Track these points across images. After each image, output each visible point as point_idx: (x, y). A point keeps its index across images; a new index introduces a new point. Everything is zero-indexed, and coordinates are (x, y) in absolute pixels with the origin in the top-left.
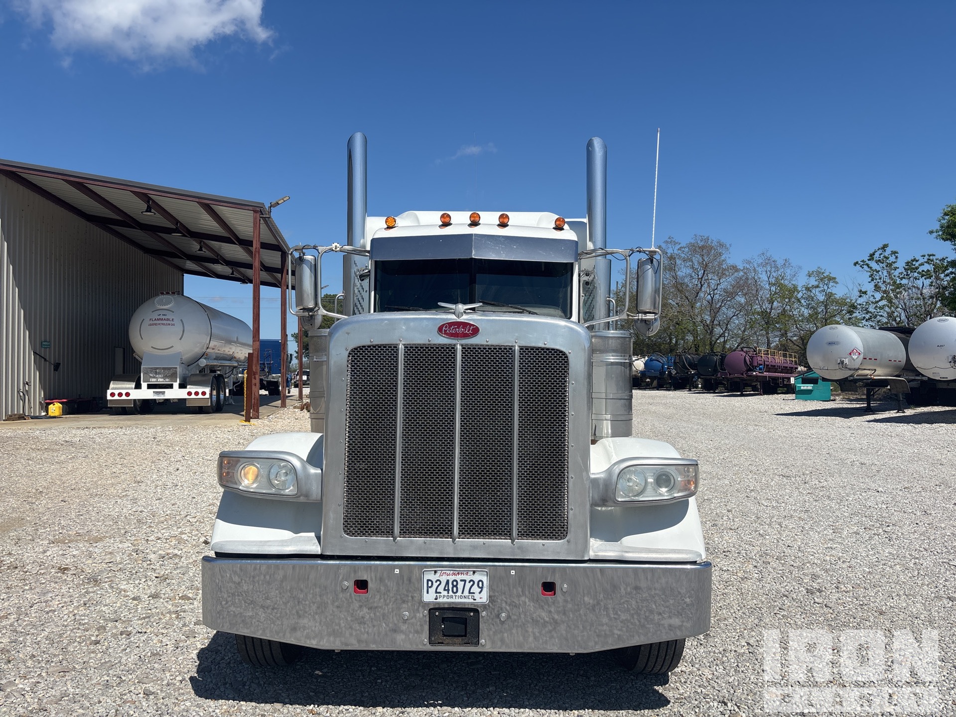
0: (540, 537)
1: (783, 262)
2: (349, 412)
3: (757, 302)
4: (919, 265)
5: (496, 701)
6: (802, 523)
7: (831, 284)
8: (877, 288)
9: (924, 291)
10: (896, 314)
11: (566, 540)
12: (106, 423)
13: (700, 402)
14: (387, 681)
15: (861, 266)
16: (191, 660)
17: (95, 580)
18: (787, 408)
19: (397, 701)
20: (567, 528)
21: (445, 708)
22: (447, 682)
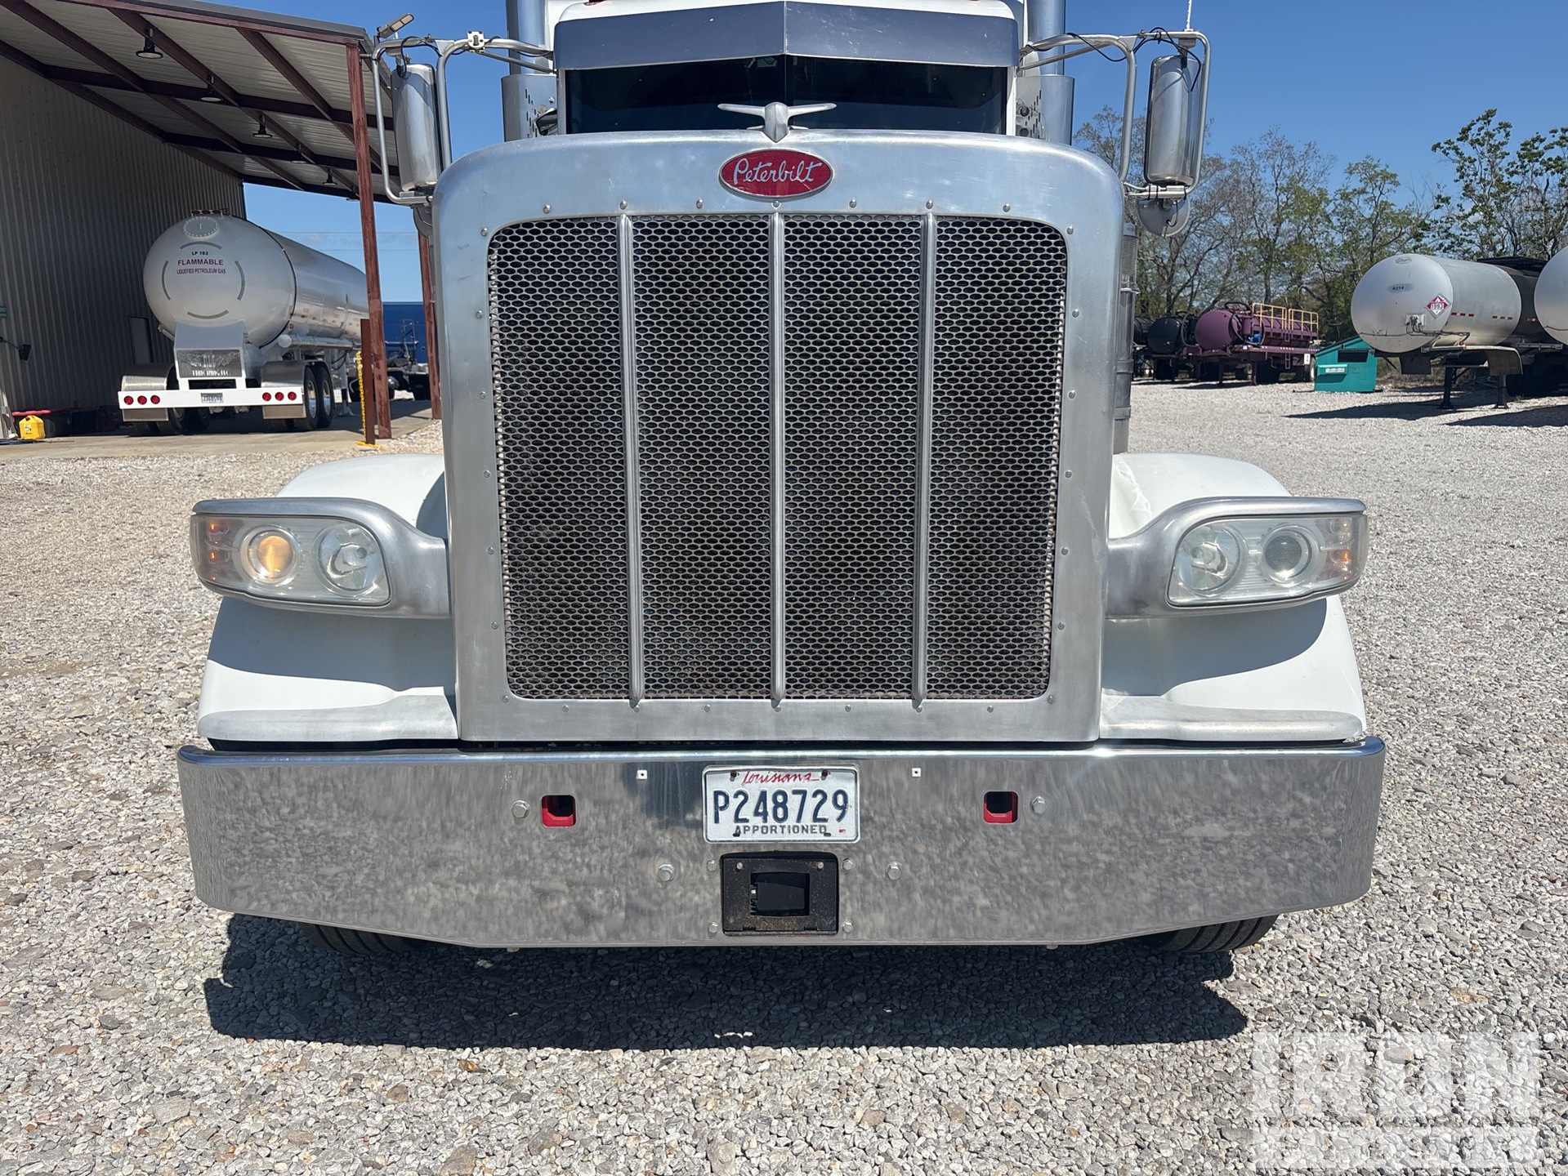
0: (982, 693)
1: (1304, 149)
2: (503, 399)
3: (1253, 223)
4: (1546, 148)
5: (870, 1030)
6: (1401, 610)
7: (1388, 186)
8: (1468, 191)
9: (1548, 196)
10: (1496, 238)
11: (1044, 697)
12: (118, 449)
13: (1152, 397)
14: (630, 983)
15: (1444, 152)
16: (214, 939)
17: (44, 756)
18: (1304, 406)
19: (653, 1033)
20: (1048, 670)
21: (760, 1050)
22: (760, 983)
